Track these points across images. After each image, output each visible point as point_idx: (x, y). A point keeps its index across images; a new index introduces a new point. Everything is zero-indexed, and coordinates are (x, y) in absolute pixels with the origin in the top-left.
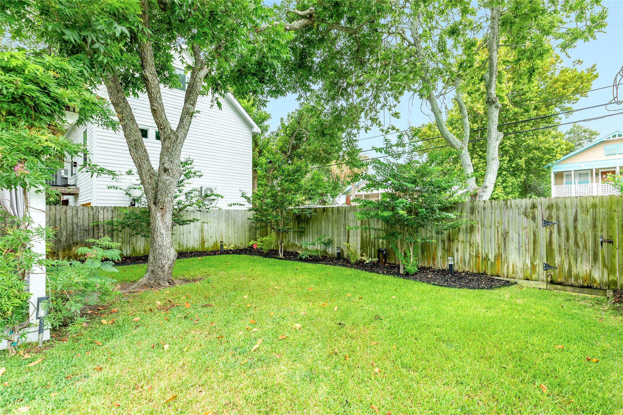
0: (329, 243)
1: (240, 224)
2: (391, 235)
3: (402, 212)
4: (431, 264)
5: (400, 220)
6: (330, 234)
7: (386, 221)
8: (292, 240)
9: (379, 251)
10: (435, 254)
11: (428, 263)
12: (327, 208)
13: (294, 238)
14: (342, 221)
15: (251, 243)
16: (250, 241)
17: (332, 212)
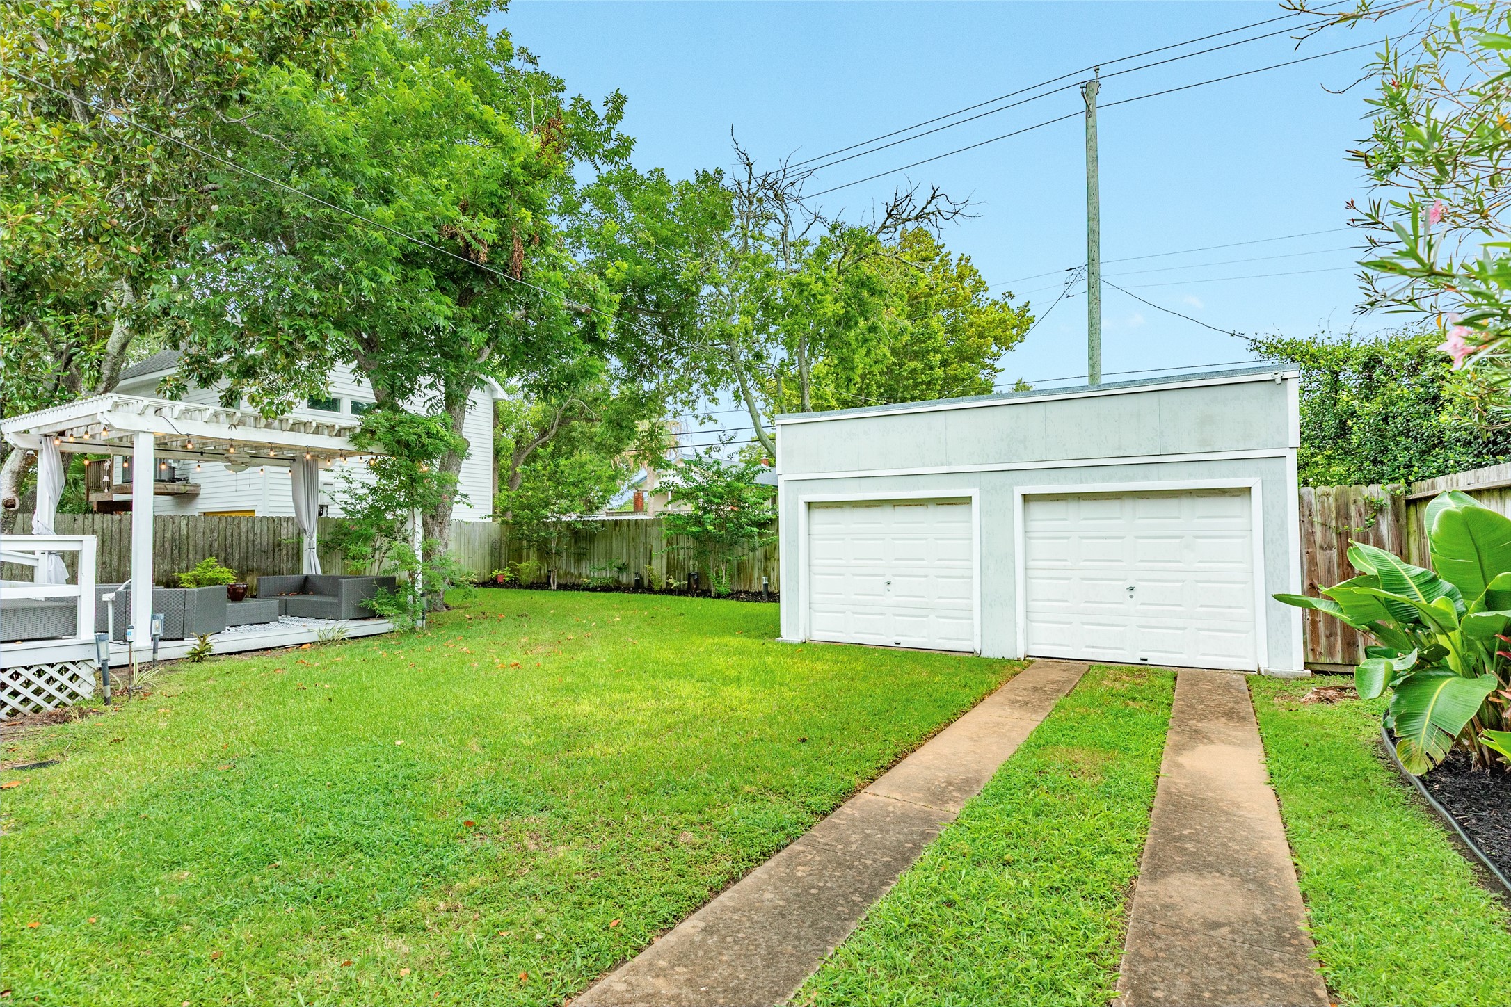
0: (623, 568)
1: (477, 544)
2: (702, 554)
3: (710, 528)
4: (748, 587)
5: (710, 536)
6: (625, 556)
7: (696, 536)
8: (565, 567)
9: (690, 575)
10: (752, 575)
11: (745, 586)
12: (621, 521)
13: (568, 564)
14: (642, 539)
15: (494, 574)
16: (492, 571)
17: (628, 526)
